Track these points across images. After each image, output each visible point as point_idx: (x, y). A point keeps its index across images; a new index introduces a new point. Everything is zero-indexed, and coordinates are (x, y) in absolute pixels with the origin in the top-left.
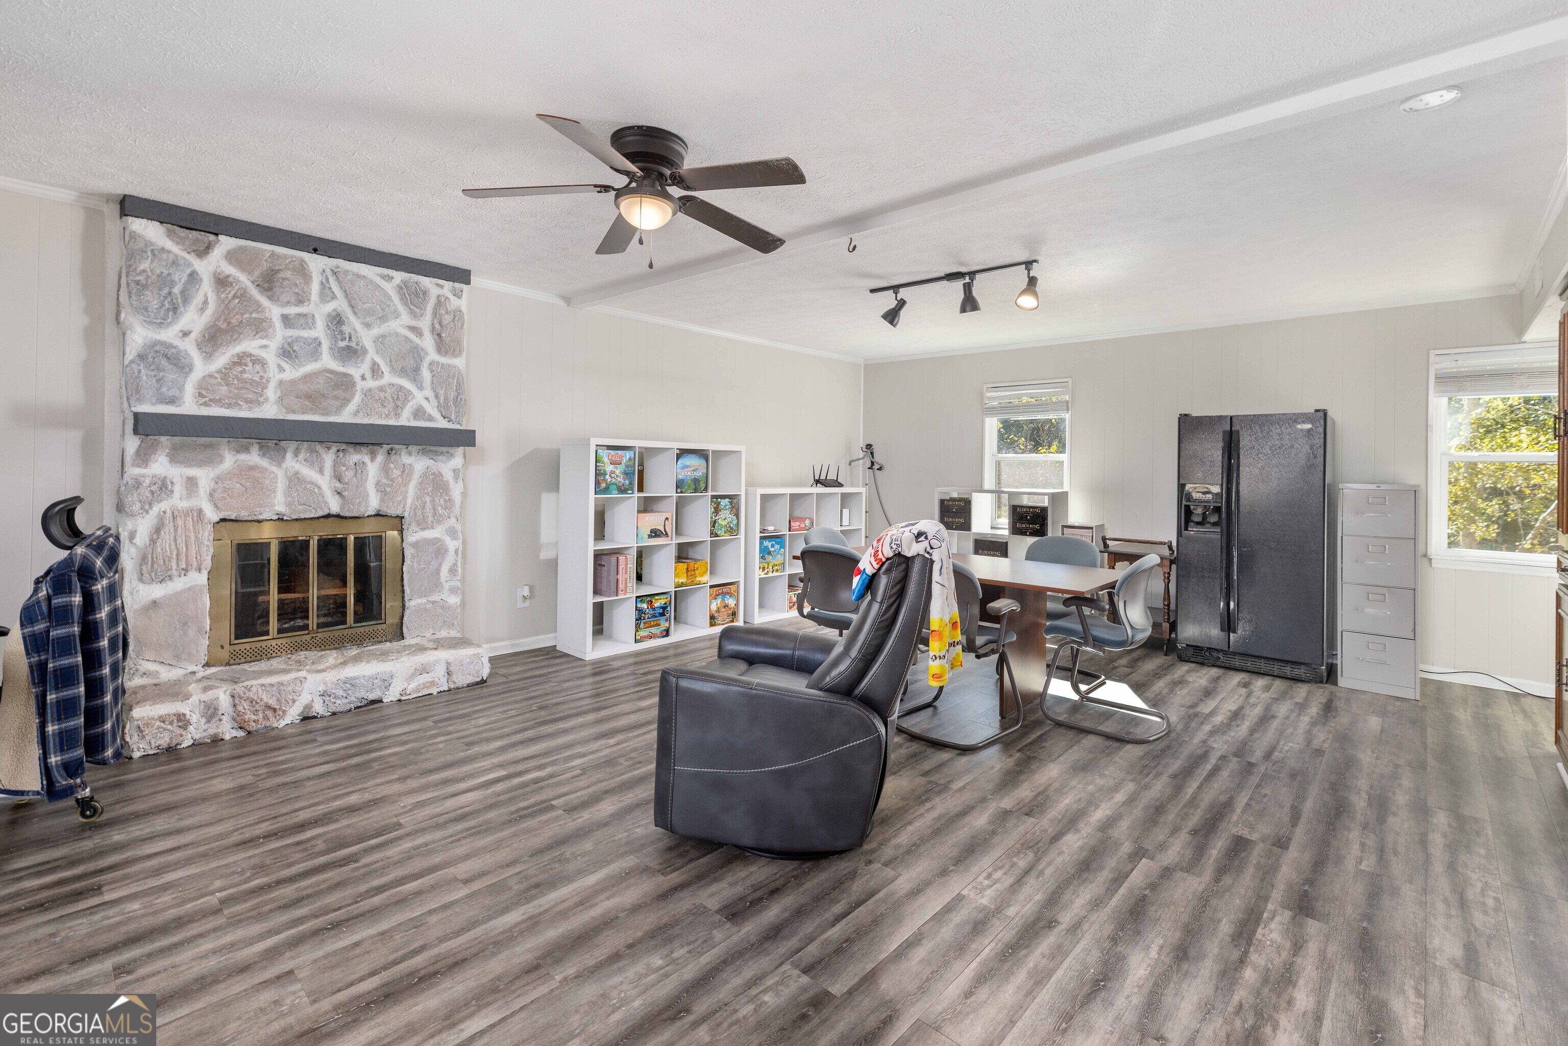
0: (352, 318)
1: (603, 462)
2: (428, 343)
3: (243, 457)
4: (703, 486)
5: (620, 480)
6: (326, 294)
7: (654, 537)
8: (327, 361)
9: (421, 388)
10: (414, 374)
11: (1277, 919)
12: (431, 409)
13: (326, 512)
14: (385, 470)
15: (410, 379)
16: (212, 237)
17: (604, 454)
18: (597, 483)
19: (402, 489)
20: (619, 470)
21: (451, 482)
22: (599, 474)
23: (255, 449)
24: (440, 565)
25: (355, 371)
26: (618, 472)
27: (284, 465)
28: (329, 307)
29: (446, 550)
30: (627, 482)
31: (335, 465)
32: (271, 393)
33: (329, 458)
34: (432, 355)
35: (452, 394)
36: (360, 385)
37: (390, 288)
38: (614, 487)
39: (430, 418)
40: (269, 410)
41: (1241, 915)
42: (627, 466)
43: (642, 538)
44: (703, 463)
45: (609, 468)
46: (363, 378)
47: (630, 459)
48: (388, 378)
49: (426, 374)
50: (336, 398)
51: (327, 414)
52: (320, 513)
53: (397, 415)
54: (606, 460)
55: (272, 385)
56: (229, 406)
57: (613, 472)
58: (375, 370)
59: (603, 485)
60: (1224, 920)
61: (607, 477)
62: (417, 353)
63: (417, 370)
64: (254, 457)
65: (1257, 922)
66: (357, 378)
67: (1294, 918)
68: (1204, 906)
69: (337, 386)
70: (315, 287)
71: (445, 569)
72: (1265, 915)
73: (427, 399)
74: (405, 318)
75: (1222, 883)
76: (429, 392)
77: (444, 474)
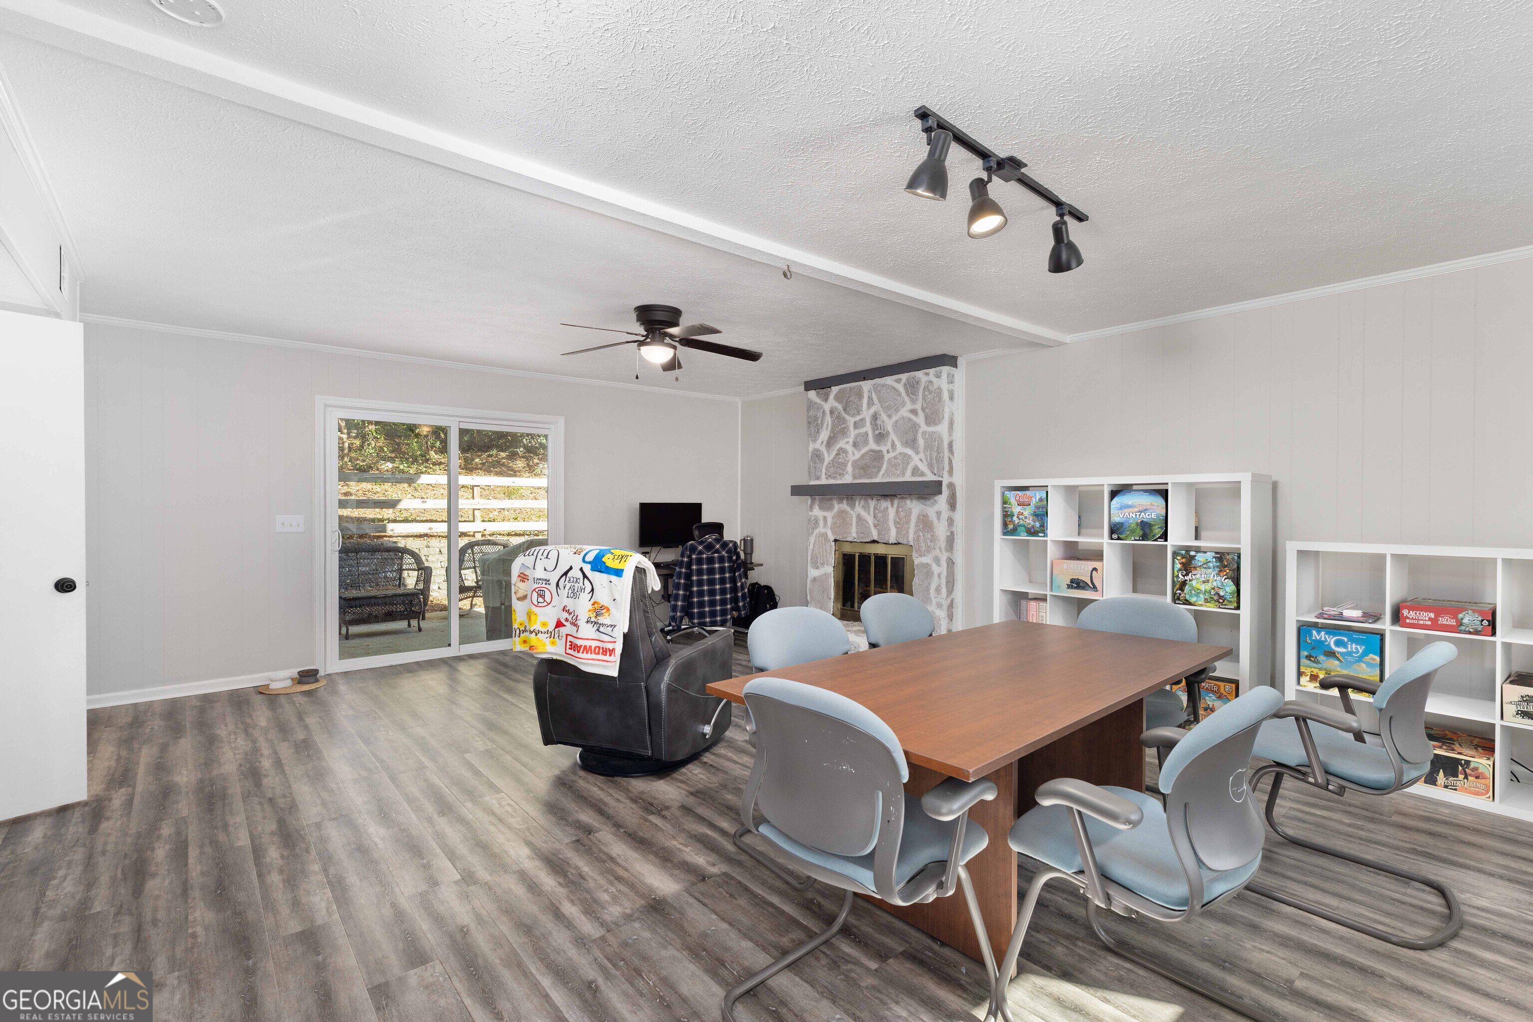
0: (883, 414)
1: (1010, 504)
2: (920, 419)
3: (841, 505)
4: (1158, 532)
5: (1030, 521)
6: (871, 403)
7: (1075, 588)
8: (872, 445)
9: (917, 453)
10: (912, 443)
11: (324, 912)
12: (923, 467)
13: (872, 539)
14: (897, 512)
15: (910, 448)
16: (829, 389)
17: (1012, 496)
18: (1005, 525)
19: (906, 526)
20: (1027, 512)
21: (935, 521)
22: (1007, 516)
23: (845, 502)
24: (929, 584)
25: (884, 449)
26: (1026, 513)
27: (855, 510)
28: (872, 411)
29: (933, 573)
30: (1038, 524)
31: (875, 509)
32: (849, 468)
33: (872, 503)
34: (924, 427)
35: (935, 454)
36: (887, 457)
37: (900, 387)
38: (1023, 529)
39: (922, 474)
40: (848, 479)
41: (351, 894)
42: (1038, 508)
43: (1059, 587)
44: (1160, 501)
45: (1016, 509)
46: (888, 452)
47: (1041, 500)
48: (900, 448)
49: (921, 442)
50: (875, 467)
51: (871, 478)
52: (869, 540)
53: (904, 474)
54: (1013, 501)
55: (849, 465)
56: (834, 478)
57: (1020, 514)
58: (893, 445)
59: (1011, 527)
60: (358, 883)
61: (1015, 518)
62: (915, 427)
63: (914, 440)
64: (844, 506)
65: (336, 899)
66: (885, 452)
67: (312, 921)
68: (381, 882)
69: (875, 459)
70: (865, 401)
71: (933, 587)
72: (335, 907)
73: (921, 460)
74: (909, 406)
75: (388, 905)
76: (922, 455)
77: (929, 515)
